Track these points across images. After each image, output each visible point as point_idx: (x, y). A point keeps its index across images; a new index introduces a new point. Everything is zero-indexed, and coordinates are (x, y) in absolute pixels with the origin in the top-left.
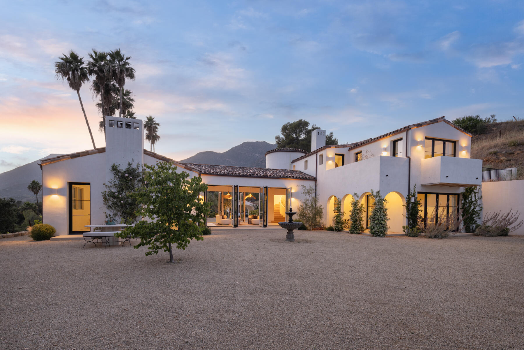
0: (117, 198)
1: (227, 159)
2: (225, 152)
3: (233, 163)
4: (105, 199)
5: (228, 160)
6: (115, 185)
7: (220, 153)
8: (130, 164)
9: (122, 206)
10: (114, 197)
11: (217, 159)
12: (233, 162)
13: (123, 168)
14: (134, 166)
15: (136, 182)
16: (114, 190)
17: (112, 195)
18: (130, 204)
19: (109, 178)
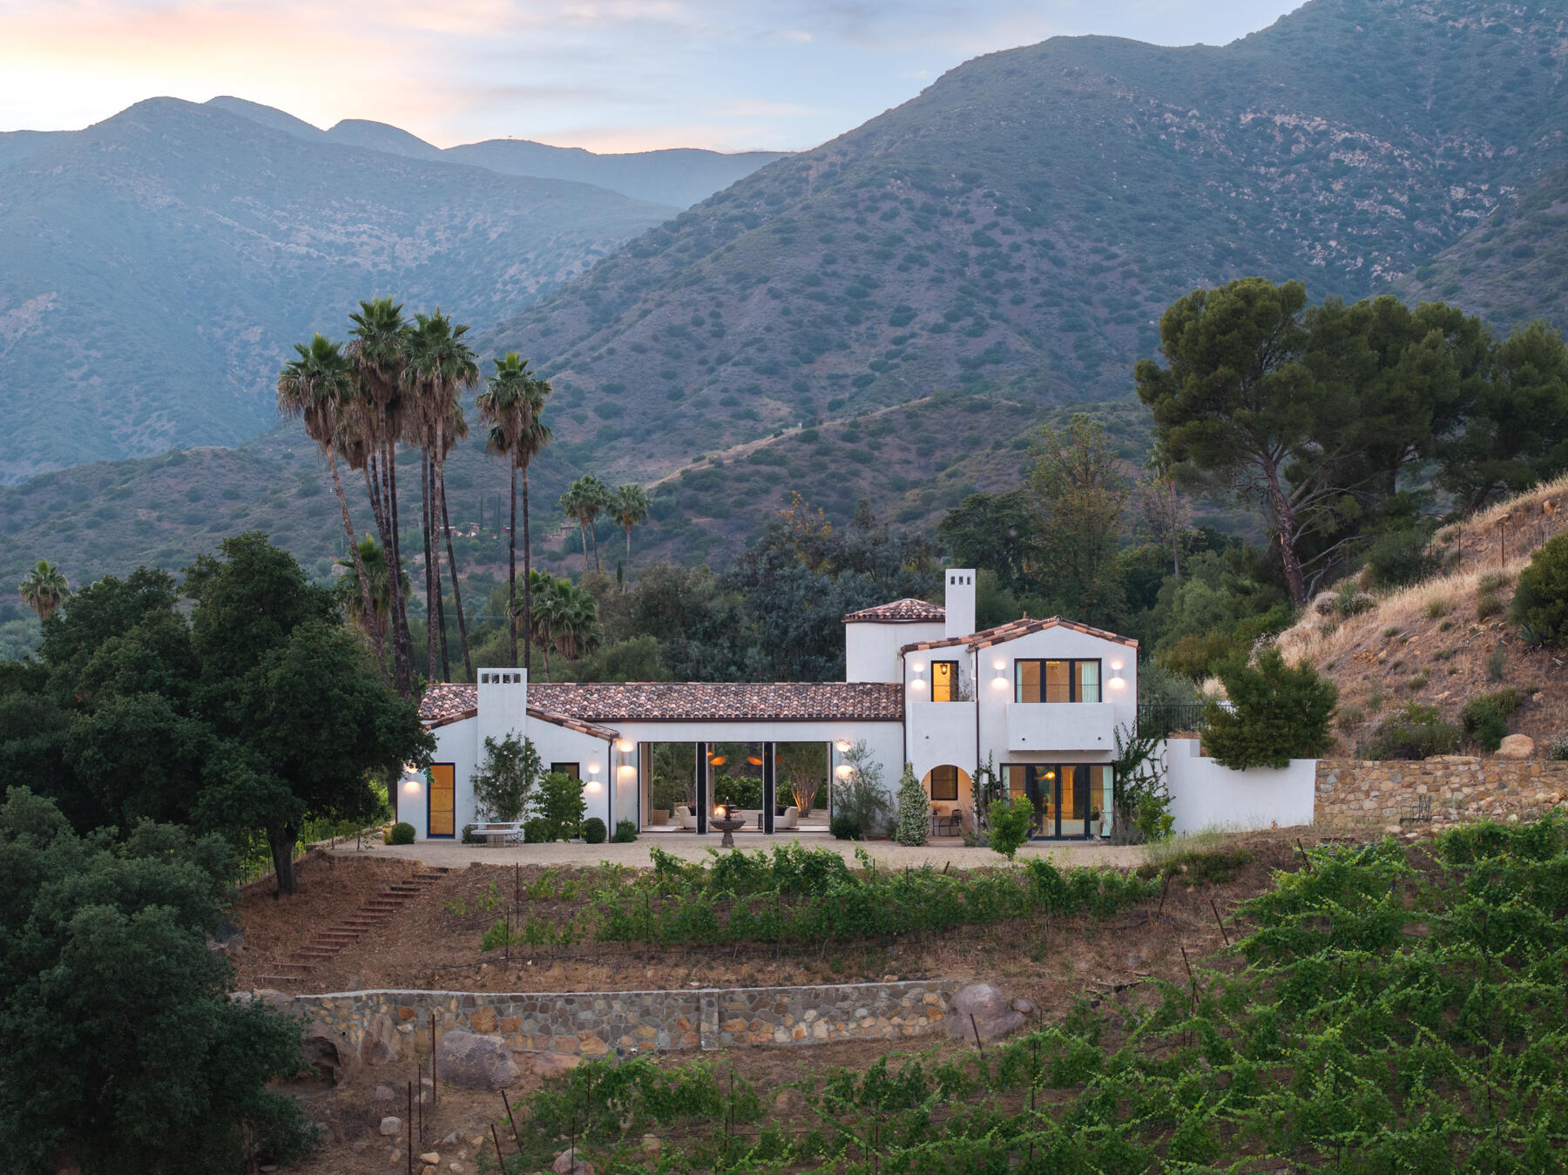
0: (493, 785)
1: (1278, 119)
2: (1266, 33)
3: (1356, 159)
4: (476, 788)
5: (1291, 121)
6: (490, 768)
7: (1199, 53)
8: (508, 736)
9: (499, 797)
10: (489, 785)
11: (1169, 117)
12: (1349, 145)
13: (499, 742)
14: (514, 739)
15: (517, 761)
16: (489, 774)
17: (486, 781)
18: (510, 795)
19: (483, 757)
